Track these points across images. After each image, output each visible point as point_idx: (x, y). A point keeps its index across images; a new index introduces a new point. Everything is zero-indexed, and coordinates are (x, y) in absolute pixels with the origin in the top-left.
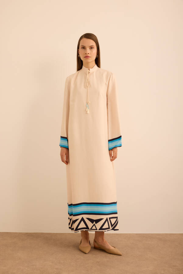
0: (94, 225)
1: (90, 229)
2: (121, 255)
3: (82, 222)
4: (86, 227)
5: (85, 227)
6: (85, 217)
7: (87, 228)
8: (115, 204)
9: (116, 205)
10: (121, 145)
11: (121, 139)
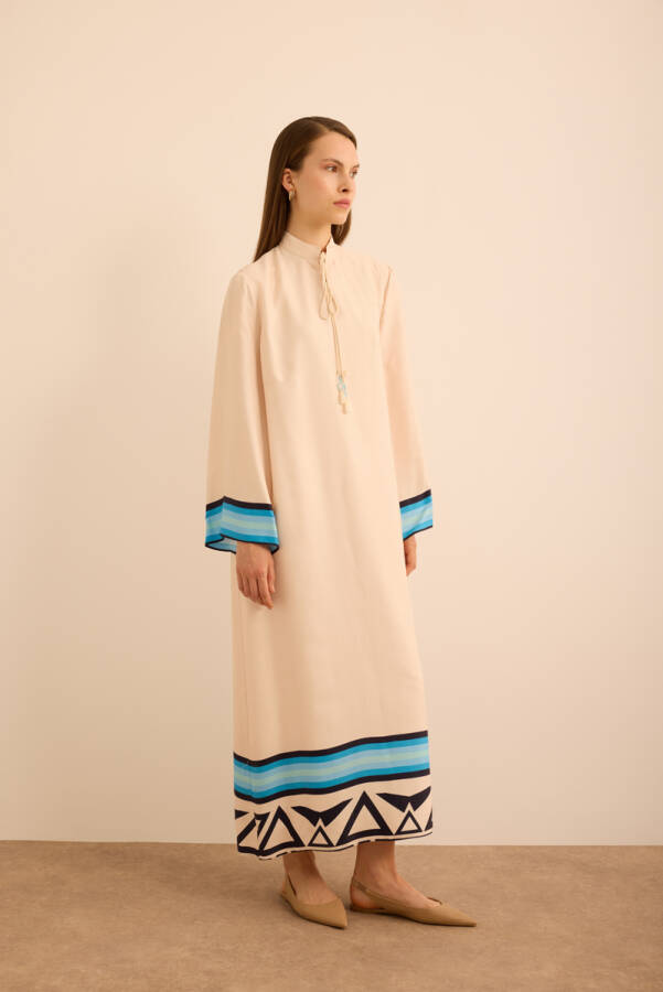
0: (409, 814)
1: (394, 831)
2: (471, 925)
3: (364, 810)
4: (378, 827)
5: (376, 826)
6: (373, 789)
7: (384, 829)
8: (422, 739)
9: (427, 741)
10: (431, 521)
11: (430, 501)
